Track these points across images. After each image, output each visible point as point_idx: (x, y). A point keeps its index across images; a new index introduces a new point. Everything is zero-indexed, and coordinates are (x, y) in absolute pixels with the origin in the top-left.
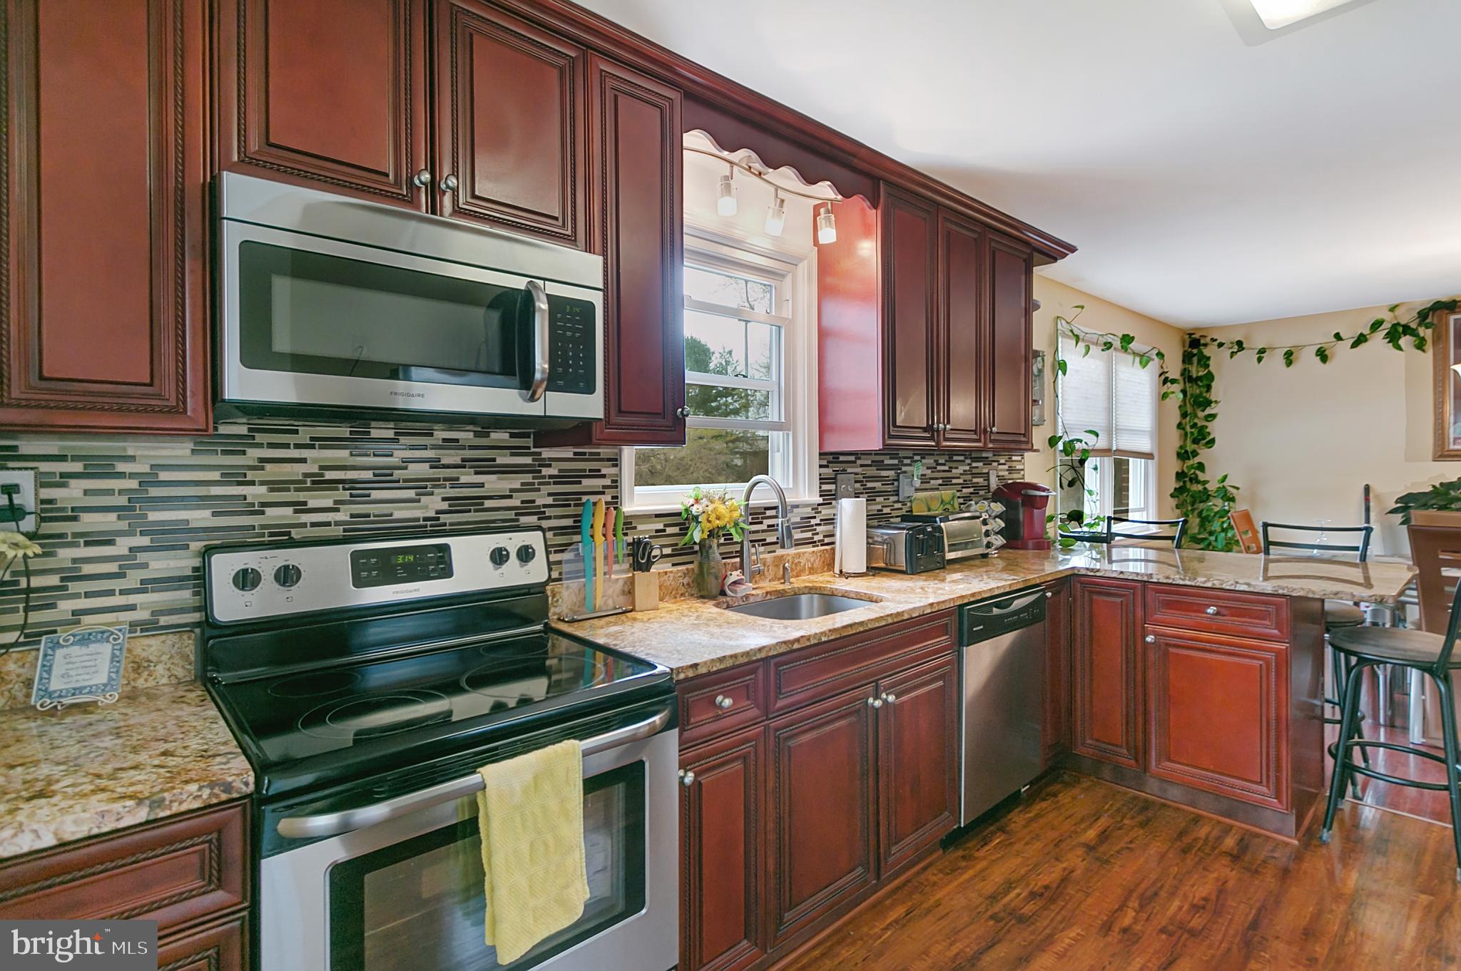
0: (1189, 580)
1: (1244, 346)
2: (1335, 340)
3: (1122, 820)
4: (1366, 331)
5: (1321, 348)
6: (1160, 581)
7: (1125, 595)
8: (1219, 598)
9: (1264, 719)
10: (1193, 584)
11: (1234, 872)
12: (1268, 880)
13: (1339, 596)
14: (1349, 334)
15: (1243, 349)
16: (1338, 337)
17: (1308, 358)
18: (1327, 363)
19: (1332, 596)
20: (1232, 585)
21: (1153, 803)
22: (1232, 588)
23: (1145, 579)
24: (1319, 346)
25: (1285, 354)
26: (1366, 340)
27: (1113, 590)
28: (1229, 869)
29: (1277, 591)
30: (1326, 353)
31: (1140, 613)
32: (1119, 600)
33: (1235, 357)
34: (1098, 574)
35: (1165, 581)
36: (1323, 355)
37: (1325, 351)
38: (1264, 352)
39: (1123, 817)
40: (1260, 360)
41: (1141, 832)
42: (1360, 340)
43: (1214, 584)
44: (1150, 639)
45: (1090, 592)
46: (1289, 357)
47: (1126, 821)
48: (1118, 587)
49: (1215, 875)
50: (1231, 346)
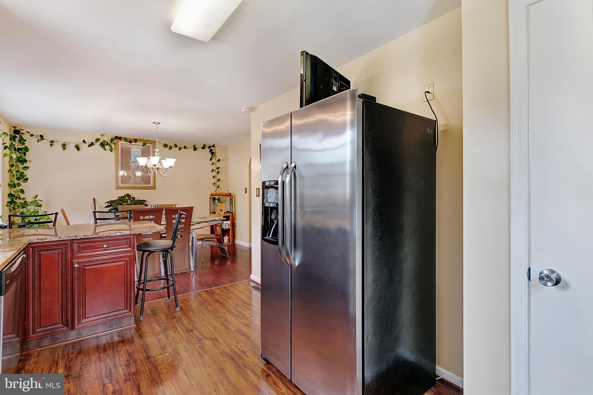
0: (95, 235)
1: (44, 138)
2: (83, 142)
3: (69, 357)
4: (94, 142)
5: (77, 145)
6: (81, 238)
7: (60, 249)
8: (107, 241)
9: (126, 284)
10: (97, 236)
11: (127, 346)
12: (138, 341)
13: (151, 231)
14: (88, 142)
15: (44, 139)
16: (84, 141)
17: (71, 147)
18: (79, 151)
19: (149, 231)
20: (114, 234)
21: (75, 342)
22: (114, 235)
23: (74, 238)
24: (77, 144)
25: (62, 145)
26: (94, 145)
27: (54, 247)
28: (125, 346)
29: (131, 233)
30: (79, 147)
31: (69, 255)
32: (57, 251)
33: (40, 142)
34: (45, 241)
35: (84, 237)
36: (78, 148)
37: (79, 146)
38: (53, 142)
39: (69, 356)
40: (51, 145)
41: (82, 355)
42: (92, 144)
43: (106, 235)
44: (76, 266)
45: (38, 251)
46: (64, 146)
47: (71, 356)
48: (57, 245)
49: (122, 351)
50: (36, 136)
